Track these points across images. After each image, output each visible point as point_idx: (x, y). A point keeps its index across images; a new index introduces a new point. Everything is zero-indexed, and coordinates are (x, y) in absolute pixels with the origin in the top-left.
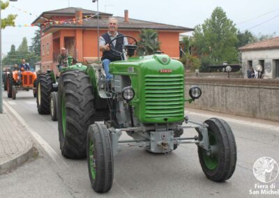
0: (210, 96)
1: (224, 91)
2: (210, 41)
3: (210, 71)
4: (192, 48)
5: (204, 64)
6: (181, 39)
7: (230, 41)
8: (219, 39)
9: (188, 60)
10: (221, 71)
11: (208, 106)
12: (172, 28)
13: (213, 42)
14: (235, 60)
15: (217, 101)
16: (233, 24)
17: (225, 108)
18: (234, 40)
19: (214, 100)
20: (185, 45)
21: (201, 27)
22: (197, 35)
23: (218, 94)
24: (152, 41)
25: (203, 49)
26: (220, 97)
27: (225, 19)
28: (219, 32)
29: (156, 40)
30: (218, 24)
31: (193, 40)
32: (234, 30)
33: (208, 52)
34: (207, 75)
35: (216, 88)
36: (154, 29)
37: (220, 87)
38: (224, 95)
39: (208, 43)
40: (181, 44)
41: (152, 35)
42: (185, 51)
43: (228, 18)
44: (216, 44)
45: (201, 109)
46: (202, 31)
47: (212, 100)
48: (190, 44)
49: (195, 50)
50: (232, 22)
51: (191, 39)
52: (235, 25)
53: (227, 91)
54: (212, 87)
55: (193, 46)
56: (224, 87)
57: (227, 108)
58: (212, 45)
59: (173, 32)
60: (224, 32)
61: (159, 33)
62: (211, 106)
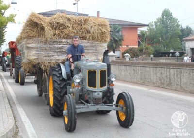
0: (166, 77)
1: (179, 73)
2: (160, 34)
3: (161, 57)
4: (147, 39)
5: (156, 51)
6: (139, 32)
7: (175, 33)
8: (167, 32)
9: (144, 48)
10: (169, 56)
11: (165, 85)
12: (133, 24)
13: (163, 34)
14: (179, 48)
15: (172, 81)
16: (178, 21)
17: (179, 87)
18: (178, 33)
19: (170, 79)
20: (142, 37)
21: (154, 24)
22: (150, 30)
23: (174, 75)
24: (117, 34)
25: (155, 40)
26: (175, 78)
27: (172, 18)
28: (167, 27)
29: (120, 33)
30: (166, 21)
31: (148, 33)
32: (178, 26)
33: (159, 42)
34: (159, 59)
35: (172, 70)
36: (119, 25)
37: (175, 70)
38: (179, 76)
39: (159, 35)
40: (139, 37)
41: (117, 30)
42: (142, 41)
43: (174, 17)
44: (164, 36)
45: (159, 87)
46: (154, 27)
47: (168, 80)
48: (145, 36)
49: (149, 40)
50: (177, 20)
51: (146, 32)
52: (179, 22)
53: (181, 73)
54: (168, 70)
55: (147, 38)
56: (179, 70)
57: (181, 87)
58: (162, 37)
59: (133, 27)
60: (170, 27)
61: (122, 28)
62: (167, 85)
